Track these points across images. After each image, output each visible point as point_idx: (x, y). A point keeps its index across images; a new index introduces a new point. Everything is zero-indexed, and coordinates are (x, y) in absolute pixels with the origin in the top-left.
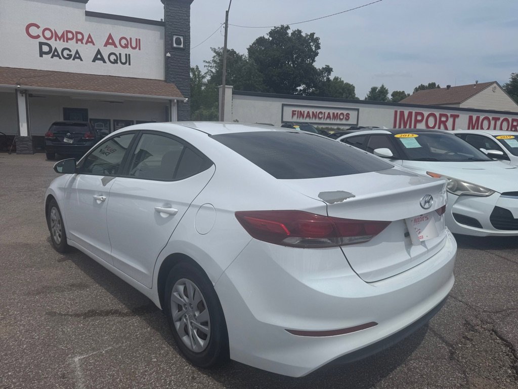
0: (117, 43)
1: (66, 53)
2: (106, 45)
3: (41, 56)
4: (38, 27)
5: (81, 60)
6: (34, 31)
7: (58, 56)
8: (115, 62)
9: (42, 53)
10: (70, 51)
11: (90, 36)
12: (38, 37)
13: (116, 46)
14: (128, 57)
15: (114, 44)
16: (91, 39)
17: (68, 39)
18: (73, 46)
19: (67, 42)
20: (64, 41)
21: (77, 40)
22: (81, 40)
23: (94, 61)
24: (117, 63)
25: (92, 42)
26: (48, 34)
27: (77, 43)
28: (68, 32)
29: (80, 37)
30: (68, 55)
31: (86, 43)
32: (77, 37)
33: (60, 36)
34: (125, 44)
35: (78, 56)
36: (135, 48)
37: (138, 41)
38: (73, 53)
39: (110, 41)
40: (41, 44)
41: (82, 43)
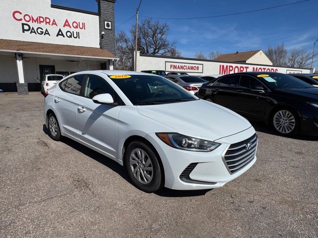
0: (71, 25)
1: (39, 30)
2: (64, 26)
3: (23, 32)
4: (21, 13)
5: (49, 35)
6: (18, 16)
7: (35, 32)
8: (70, 37)
9: (24, 30)
10: (42, 29)
11: (54, 21)
12: (21, 20)
13: (70, 27)
14: (78, 34)
15: (69, 25)
16: (55, 22)
17: (40, 22)
18: (44, 26)
19: (40, 23)
20: (38, 23)
21: (46, 23)
22: (49, 23)
23: (57, 36)
24: (72, 37)
25: (56, 24)
26: (27, 18)
27: (46, 24)
28: (40, 17)
29: (48, 20)
30: (41, 32)
31: (52, 25)
32: (46, 20)
33: (35, 20)
34: (76, 26)
35: (47, 33)
36: (82, 29)
37: (84, 24)
38: (44, 31)
39: (67, 24)
40: (23, 24)
41: (49, 24)
